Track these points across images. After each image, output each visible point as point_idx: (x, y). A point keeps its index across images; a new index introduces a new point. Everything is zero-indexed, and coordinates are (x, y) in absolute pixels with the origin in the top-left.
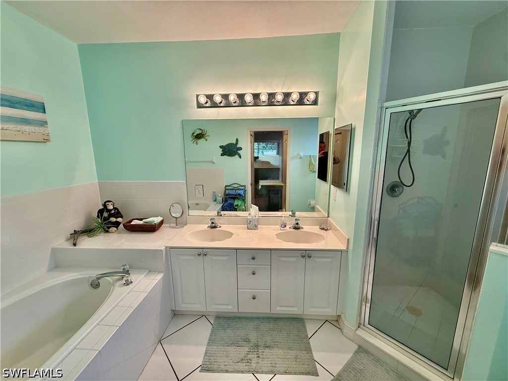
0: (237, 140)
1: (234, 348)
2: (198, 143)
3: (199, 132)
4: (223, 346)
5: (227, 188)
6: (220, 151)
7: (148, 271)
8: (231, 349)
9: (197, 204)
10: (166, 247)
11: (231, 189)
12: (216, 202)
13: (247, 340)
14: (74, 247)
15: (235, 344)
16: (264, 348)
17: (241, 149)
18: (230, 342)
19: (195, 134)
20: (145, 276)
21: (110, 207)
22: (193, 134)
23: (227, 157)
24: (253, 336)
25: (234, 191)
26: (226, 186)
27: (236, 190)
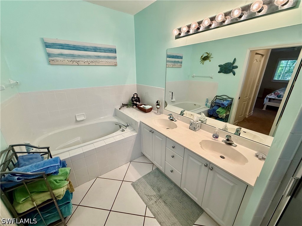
0: (235, 59)
1: (151, 188)
2: (204, 64)
3: (206, 55)
4: (147, 183)
5: (217, 97)
6: (218, 69)
7: (133, 129)
8: (149, 187)
9: (195, 105)
10: (141, 121)
11: (220, 99)
12: (206, 106)
13: (159, 190)
14: (119, 110)
15: (153, 186)
16: (162, 201)
17: (236, 67)
18: (151, 184)
19: (203, 57)
20: (130, 131)
21: (135, 97)
22: (202, 57)
23: (223, 74)
24: (164, 191)
25: (222, 101)
26: (217, 96)
27: (224, 100)
